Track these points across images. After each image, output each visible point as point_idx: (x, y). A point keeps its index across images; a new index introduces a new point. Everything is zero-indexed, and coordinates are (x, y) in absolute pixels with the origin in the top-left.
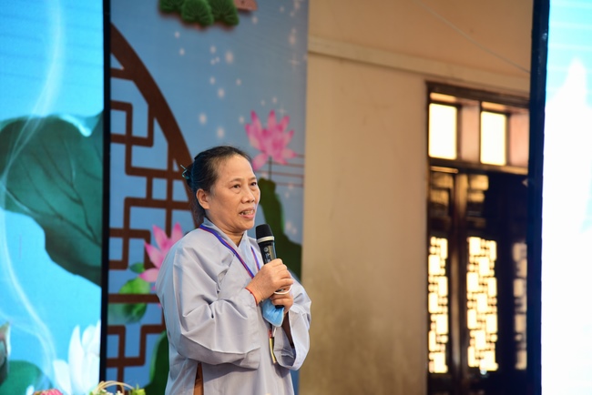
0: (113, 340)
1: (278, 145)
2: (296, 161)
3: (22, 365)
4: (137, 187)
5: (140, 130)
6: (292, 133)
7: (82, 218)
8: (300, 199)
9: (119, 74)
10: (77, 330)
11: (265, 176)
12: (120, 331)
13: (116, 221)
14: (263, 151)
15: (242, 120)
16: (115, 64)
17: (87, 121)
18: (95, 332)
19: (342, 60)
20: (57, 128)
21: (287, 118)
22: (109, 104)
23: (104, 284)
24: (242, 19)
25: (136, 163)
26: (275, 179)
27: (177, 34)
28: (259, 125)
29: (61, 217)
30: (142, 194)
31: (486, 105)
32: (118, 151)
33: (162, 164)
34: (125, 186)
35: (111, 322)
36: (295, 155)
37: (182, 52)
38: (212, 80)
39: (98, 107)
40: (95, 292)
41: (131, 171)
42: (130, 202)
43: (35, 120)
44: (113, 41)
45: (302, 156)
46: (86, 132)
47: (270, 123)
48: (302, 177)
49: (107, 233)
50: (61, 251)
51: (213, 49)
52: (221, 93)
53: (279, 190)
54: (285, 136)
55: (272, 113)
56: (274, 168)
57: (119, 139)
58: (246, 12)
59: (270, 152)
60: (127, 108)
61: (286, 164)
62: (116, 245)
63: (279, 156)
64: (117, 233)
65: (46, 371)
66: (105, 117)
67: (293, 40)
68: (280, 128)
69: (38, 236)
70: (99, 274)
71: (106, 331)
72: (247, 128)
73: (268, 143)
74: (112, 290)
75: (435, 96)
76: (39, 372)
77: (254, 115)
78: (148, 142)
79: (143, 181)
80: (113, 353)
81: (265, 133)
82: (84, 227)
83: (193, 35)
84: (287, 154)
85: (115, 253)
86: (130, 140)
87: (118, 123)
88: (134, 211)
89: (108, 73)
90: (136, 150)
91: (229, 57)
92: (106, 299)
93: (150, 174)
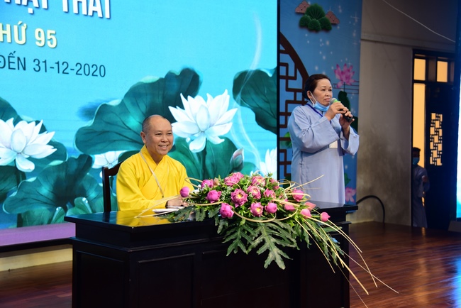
0: (282, 155)
1: (348, 78)
2: (356, 84)
3: (248, 164)
4: (290, 96)
5: (291, 73)
6: (354, 72)
7: (269, 108)
8: (357, 99)
9: (283, 52)
10: (268, 151)
11: (342, 90)
12: (285, 151)
13: (282, 109)
14: (342, 80)
15: (333, 68)
16: (282, 48)
17: (271, 71)
18: (275, 152)
19: (375, 42)
20: (259, 74)
21: (352, 67)
22: (279, 64)
23: (278, 133)
24: (333, 27)
25: (290, 87)
26: (346, 91)
27: (306, 35)
28: (340, 70)
29: (261, 108)
30: (292, 99)
31: (439, 58)
32: (283, 82)
33: (300, 87)
34: (286, 96)
35: (281, 148)
36: (355, 81)
37: (308, 42)
38: (321, 53)
39: (275, 65)
40: (275, 136)
41: (288, 90)
42: (288, 102)
43: (251, 71)
44: (281, 39)
45: (358, 82)
46: (270, 75)
47: (344, 69)
48: (358, 90)
49: (279, 114)
50: (261, 121)
51: (321, 40)
52: (324, 57)
53: (348, 96)
54: (351, 74)
55: (345, 65)
56: (346, 87)
57: (283, 77)
58: (335, 25)
59: (344, 81)
60: (286, 65)
61: (351, 85)
62: (282, 119)
63: (348, 82)
64: (283, 114)
65: (257, 166)
66: (278, 69)
67: (354, 35)
68: (349, 71)
69: (253, 115)
70: (276, 130)
71: (279, 151)
72: (335, 71)
73: (344, 77)
74: (281, 136)
75: (416, 55)
76: (255, 166)
77: (338, 66)
78: (294, 78)
79: (293, 93)
80: (282, 159)
81: (342, 73)
82: (270, 112)
83: (313, 35)
84: (351, 81)
85: (282, 122)
86: (287, 78)
87: (283, 71)
88: (289, 105)
89: (279, 52)
90: (290, 81)
91: (328, 43)
92: (279, 139)
93: (295, 91)
